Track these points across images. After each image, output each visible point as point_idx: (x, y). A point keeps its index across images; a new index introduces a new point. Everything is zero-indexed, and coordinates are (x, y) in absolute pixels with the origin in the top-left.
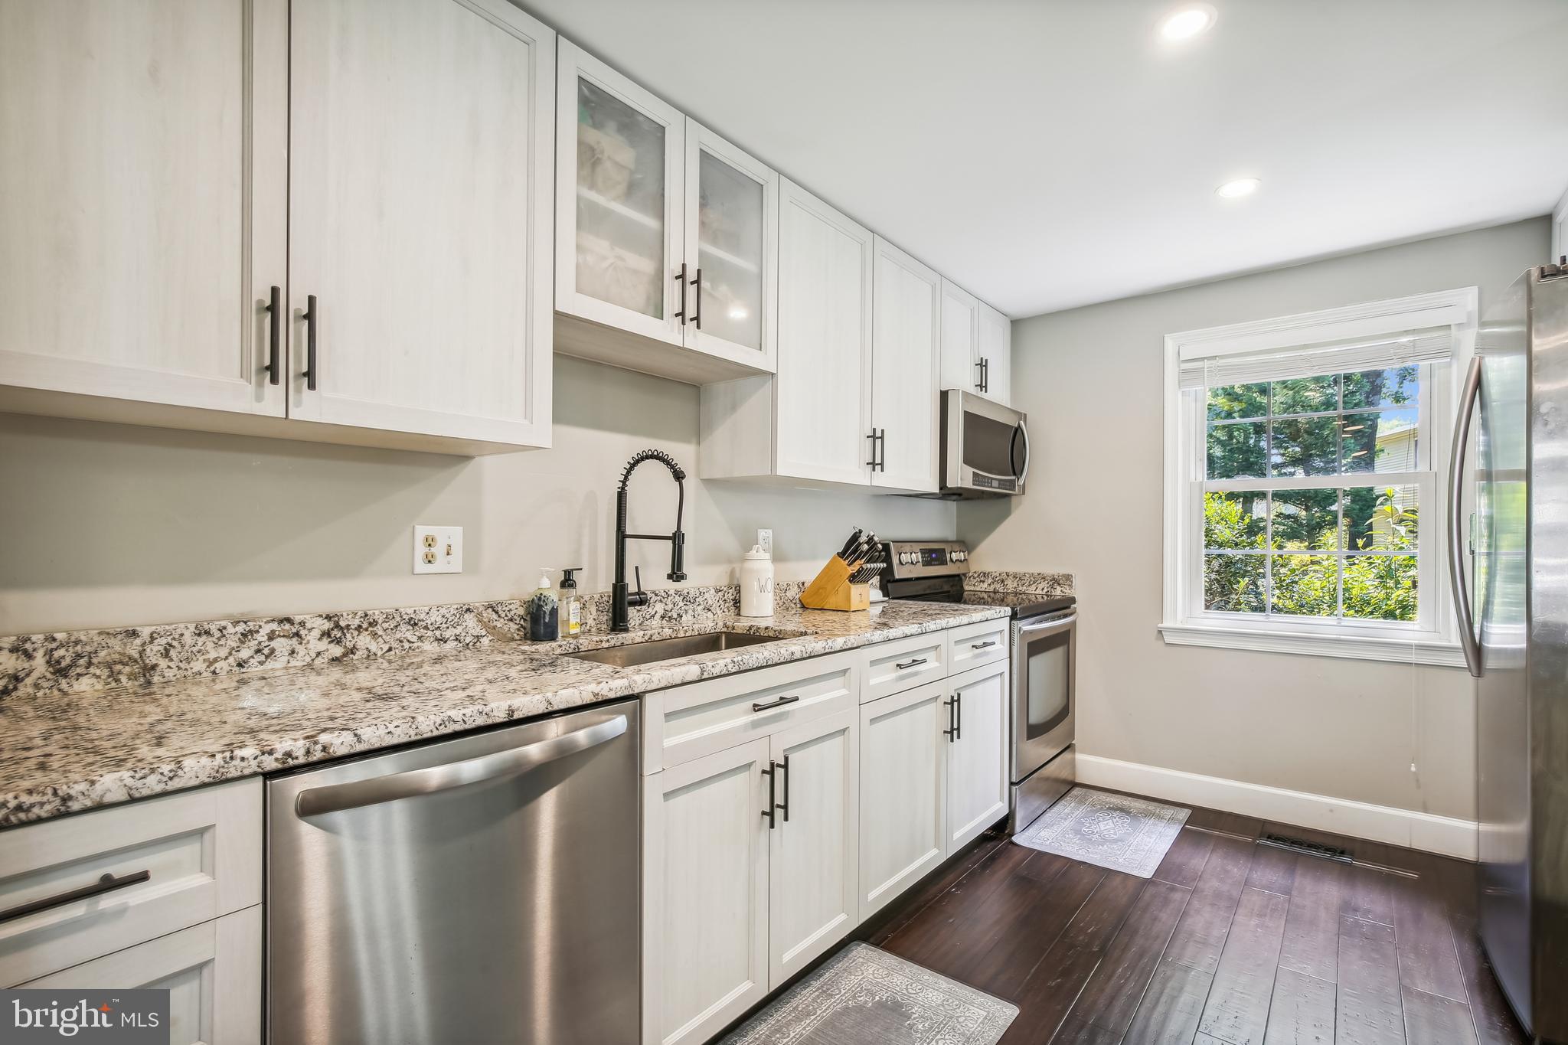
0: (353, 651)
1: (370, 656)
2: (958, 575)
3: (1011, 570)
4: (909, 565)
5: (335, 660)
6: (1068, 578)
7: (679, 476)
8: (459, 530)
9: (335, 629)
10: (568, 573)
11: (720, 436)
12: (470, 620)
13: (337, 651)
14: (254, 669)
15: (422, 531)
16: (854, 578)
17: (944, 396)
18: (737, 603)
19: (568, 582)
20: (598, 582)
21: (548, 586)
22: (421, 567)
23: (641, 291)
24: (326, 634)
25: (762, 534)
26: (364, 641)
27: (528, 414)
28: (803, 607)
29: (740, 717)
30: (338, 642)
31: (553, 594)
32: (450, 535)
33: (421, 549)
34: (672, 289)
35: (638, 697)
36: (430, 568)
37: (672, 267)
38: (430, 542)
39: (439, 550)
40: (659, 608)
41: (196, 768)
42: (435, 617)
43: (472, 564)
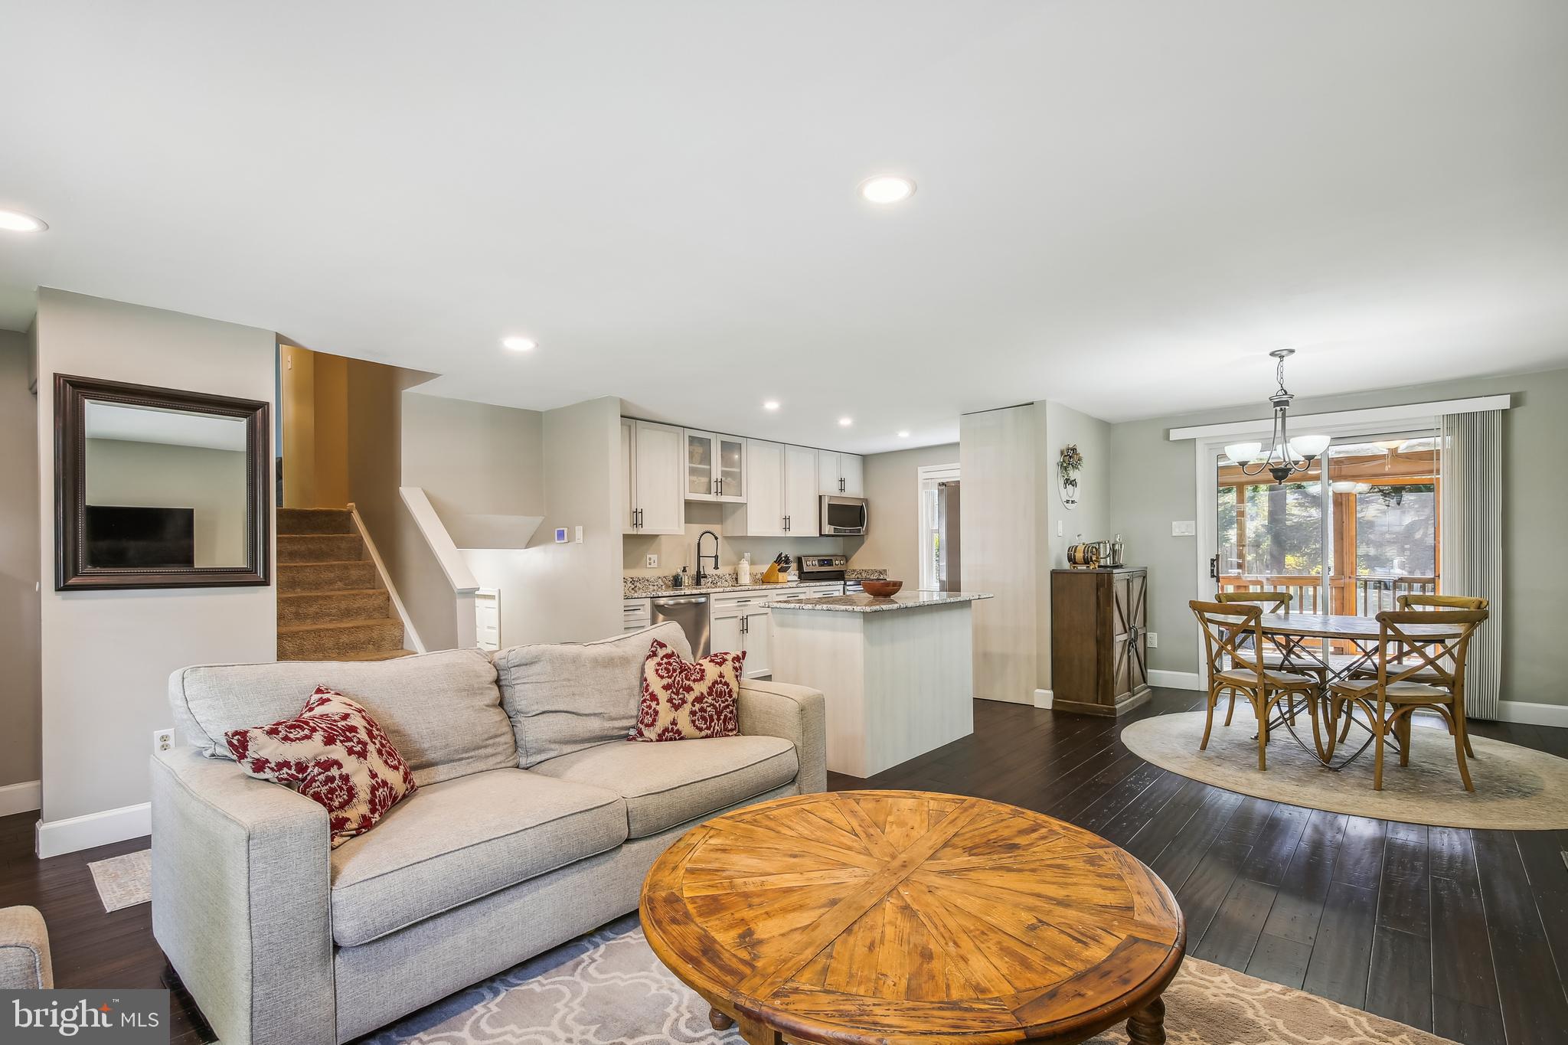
0: (636, 587)
1: (639, 589)
2: (842, 571)
3: (864, 569)
4: (810, 566)
5: (633, 589)
6: (885, 571)
7: (716, 538)
8: (656, 556)
9: (632, 581)
10: (685, 568)
11: (729, 524)
12: (660, 580)
15: (648, 556)
16: (780, 570)
17: (820, 497)
18: (737, 579)
19: (684, 570)
20: (693, 571)
21: (680, 571)
23: (704, 488)
25: (746, 554)
26: (638, 585)
27: (679, 526)
28: (763, 582)
29: (733, 604)
30: (633, 584)
31: (681, 574)
32: (654, 557)
33: (648, 561)
34: (714, 485)
35: (709, 594)
36: (650, 566)
37: (714, 479)
38: (650, 559)
39: (652, 561)
40: (710, 580)
41: (644, 595)
42: (652, 579)
43: (659, 565)
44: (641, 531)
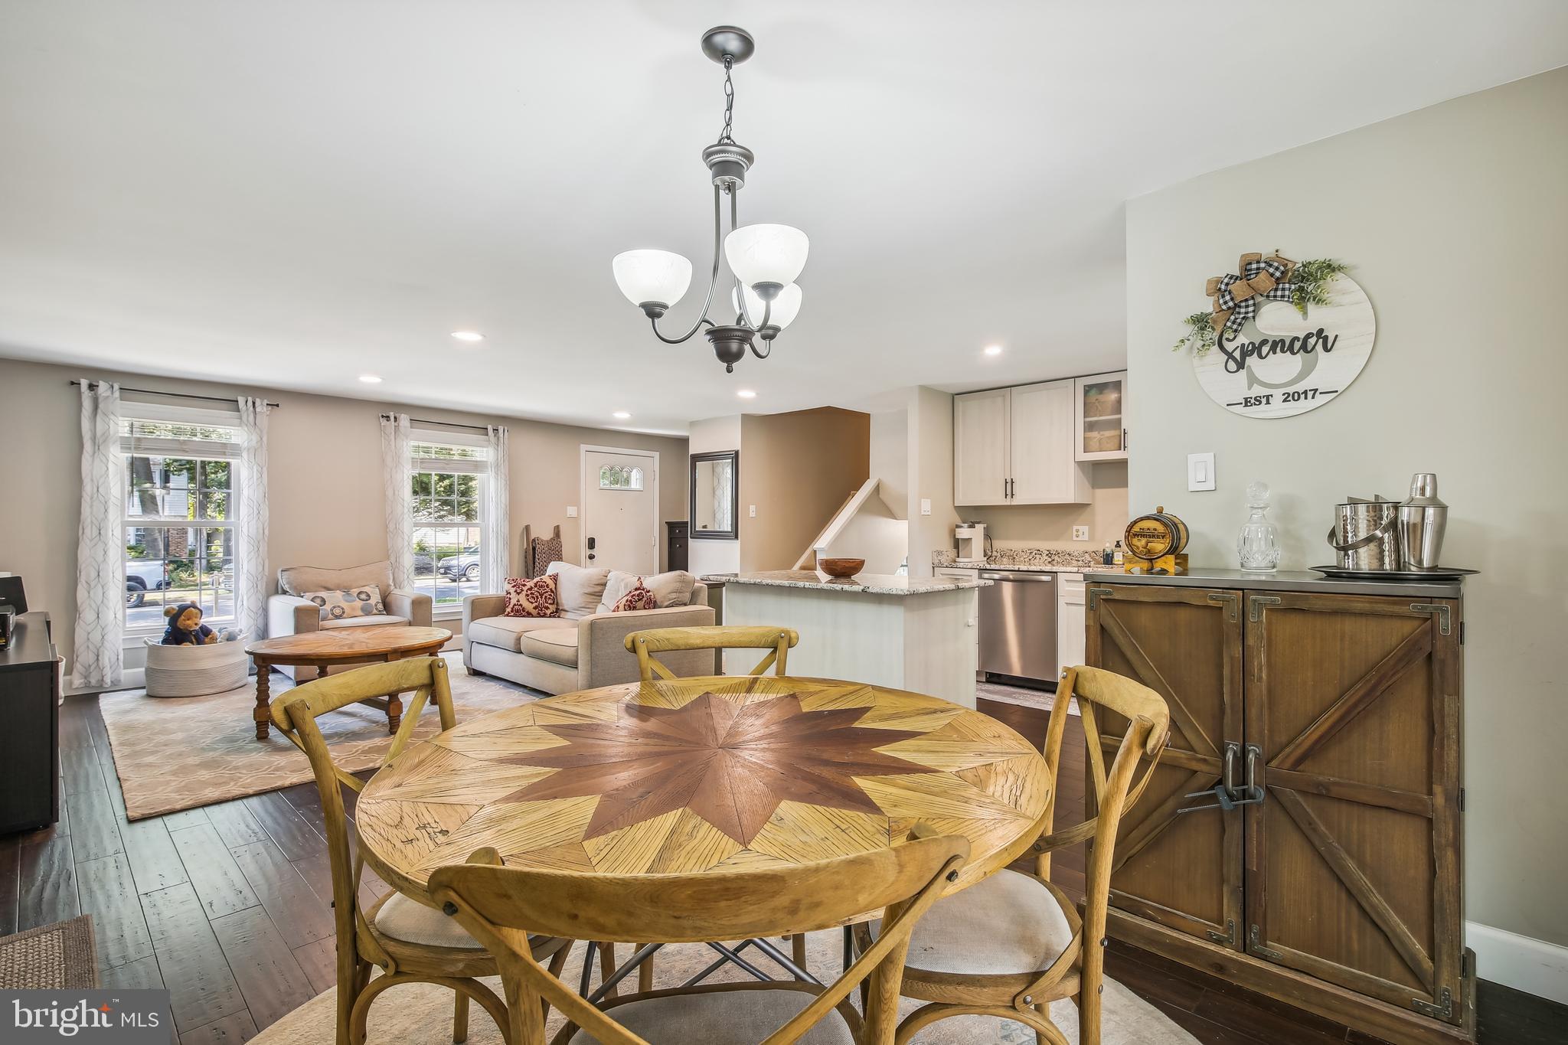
0: (1054, 560)
5: (1049, 562)
8: (1087, 527)
9: (1050, 554)
12: (1087, 555)
13: (1050, 560)
14: (1032, 561)
15: (1075, 528)
19: (1118, 546)
21: (1109, 547)
22: (1075, 538)
23: (1112, 443)
24: (1047, 555)
26: (1056, 558)
31: (1109, 549)
32: (1085, 529)
33: (1075, 533)
36: (1078, 539)
38: (1077, 531)
39: (1080, 533)
42: (1076, 553)
43: (1092, 538)
44: (1016, 502)
